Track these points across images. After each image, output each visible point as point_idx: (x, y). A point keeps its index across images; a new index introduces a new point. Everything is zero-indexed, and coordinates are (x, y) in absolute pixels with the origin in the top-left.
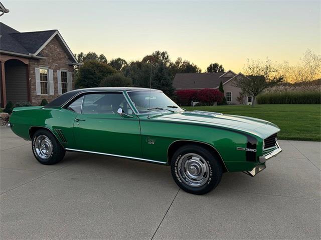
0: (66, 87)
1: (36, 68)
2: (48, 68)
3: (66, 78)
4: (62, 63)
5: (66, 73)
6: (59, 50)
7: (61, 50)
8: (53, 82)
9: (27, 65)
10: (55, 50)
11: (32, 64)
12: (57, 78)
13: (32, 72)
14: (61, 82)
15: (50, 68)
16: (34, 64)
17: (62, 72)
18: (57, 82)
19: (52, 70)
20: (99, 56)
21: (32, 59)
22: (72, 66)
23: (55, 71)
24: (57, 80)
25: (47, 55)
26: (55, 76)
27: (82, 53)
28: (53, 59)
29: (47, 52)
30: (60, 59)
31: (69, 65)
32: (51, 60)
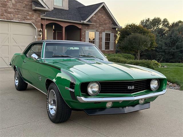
0: (109, 45)
1: (86, 31)
2: (95, 31)
3: (109, 38)
4: (107, 27)
5: (109, 34)
6: (104, 17)
7: (107, 17)
8: (98, 41)
9: (80, 29)
10: (102, 17)
11: (84, 28)
12: (102, 38)
13: (83, 34)
14: (105, 41)
15: (97, 31)
16: (85, 28)
17: (106, 34)
18: (102, 41)
19: (99, 32)
20: (162, 20)
21: (83, 24)
22: (115, 28)
23: (101, 33)
24: (102, 40)
25: (95, 22)
26: (100, 37)
27: (149, 19)
28: (99, 24)
29: (95, 19)
30: (105, 24)
31: (113, 28)
32: (98, 25)
